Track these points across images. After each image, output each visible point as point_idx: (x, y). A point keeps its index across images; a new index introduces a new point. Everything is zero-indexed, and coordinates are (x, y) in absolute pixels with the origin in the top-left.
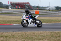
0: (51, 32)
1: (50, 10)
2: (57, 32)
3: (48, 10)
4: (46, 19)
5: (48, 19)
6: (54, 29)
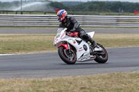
0: (32, 79)
1: (22, 13)
2: (51, 79)
3: (17, 12)
4: (14, 39)
5: (18, 39)
6: (41, 72)
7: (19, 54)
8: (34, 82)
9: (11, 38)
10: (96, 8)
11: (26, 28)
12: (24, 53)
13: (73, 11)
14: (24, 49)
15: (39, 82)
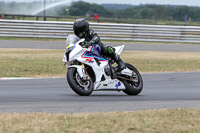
0: (59, 115)
1: (45, 18)
2: (86, 115)
3: (37, 18)
4: (34, 56)
5: (39, 56)
7: (40, 77)
8: (61, 118)
9: (29, 55)
10: (152, 15)
11: (51, 41)
12: (47, 77)
13: (119, 17)
14: (47, 71)
15: (68, 119)
